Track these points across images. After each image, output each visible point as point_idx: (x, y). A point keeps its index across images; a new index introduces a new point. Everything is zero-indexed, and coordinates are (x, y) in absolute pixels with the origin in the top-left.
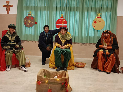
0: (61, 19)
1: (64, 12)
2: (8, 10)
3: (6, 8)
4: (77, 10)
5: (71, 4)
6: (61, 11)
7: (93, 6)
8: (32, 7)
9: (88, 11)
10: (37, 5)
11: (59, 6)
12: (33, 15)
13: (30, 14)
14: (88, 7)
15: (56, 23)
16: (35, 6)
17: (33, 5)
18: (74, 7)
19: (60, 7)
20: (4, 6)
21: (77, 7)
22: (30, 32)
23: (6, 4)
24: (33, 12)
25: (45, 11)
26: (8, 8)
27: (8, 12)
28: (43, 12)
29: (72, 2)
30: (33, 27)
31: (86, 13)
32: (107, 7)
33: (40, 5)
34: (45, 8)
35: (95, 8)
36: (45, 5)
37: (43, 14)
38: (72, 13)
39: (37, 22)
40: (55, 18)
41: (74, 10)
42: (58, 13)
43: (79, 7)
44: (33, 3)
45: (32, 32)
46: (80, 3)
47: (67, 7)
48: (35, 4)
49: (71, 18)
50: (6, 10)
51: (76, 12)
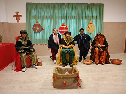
0: (63, 26)
1: (65, 20)
2: (18, 19)
3: (16, 18)
4: (74, 18)
5: (70, 14)
6: (62, 20)
7: (87, 15)
8: (38, 16)
9: (83, 19)
10: (43, 15)
11: (60, 15)
12: (40, 23)
13: (38, 23)
14: (83, 16)
15: (59, 29)
16: (41, 15)
17: (40, 15)
18: (72, 16)
19: (62, 16)
20: (14, 16)
21: (74, 16)
22: (39, 37)
23: (16, 14)
24: (40, 20)
25: (50, 20)
26: (18, 18)
27: (18, 21)
28: (48, 21)
29: (71, 12)
30: (41, 33)
31: (81, 21)
32: (96, 16)
33: (45, 15)
34: (49, 17)
35: (88, 16)
36: (50, 15)
37: (48, 22)
38: (71, 20)
39: (44, 29)
40: (58, 25)
41: (72, 18)
42: (60, 21)
43: (76, 16)
44: (39, 13)
45: (40, 37)
46: (77, 13)
47: (67, 16)
48: (41, 14)
49: (71, 24)
50: (16, 19)
51: (74, 20)
